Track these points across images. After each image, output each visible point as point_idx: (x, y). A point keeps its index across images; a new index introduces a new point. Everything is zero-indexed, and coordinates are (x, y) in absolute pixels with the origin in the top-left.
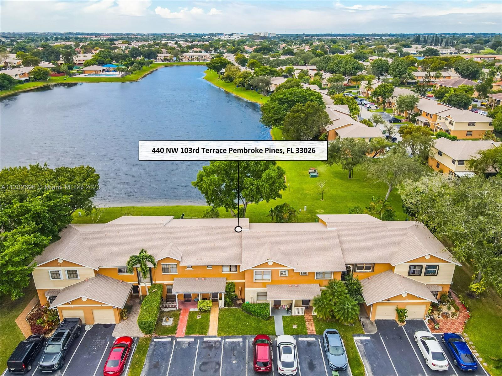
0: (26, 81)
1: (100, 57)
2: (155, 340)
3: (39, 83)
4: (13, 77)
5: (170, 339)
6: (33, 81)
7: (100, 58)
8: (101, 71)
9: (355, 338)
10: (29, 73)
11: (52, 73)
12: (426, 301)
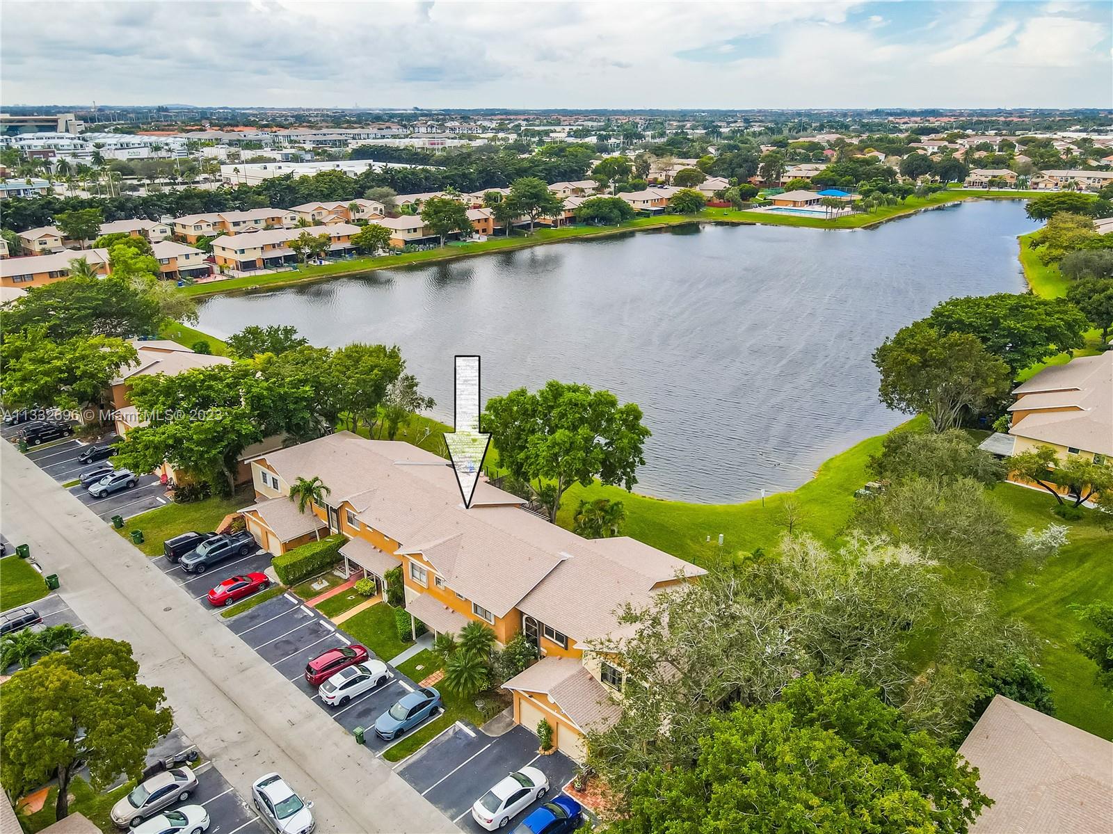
0: (657, 213)
1: (832, 172)
2: (286, 595)
3: (680, 217)
4: (632, 205)
5: (296, 602)
6: (669, 213)
7: (831, 174)
8: (809, 202)
9: (457, 723)
10: (669, 199)
11: (716, 201)
12: (570, 723)
